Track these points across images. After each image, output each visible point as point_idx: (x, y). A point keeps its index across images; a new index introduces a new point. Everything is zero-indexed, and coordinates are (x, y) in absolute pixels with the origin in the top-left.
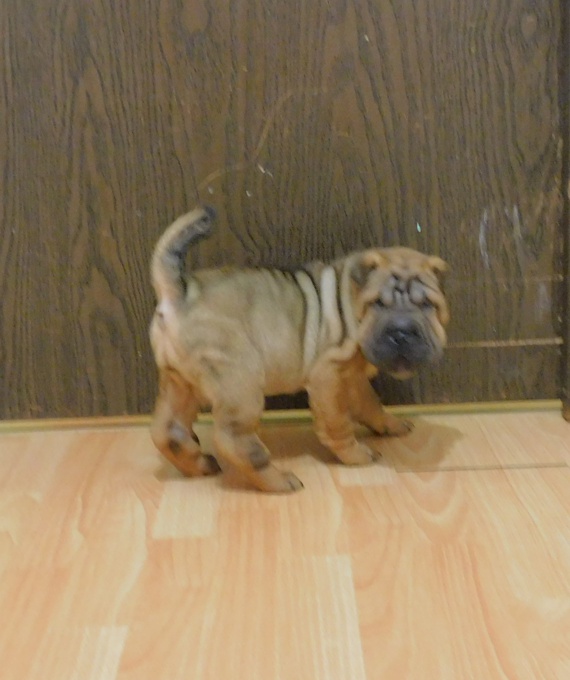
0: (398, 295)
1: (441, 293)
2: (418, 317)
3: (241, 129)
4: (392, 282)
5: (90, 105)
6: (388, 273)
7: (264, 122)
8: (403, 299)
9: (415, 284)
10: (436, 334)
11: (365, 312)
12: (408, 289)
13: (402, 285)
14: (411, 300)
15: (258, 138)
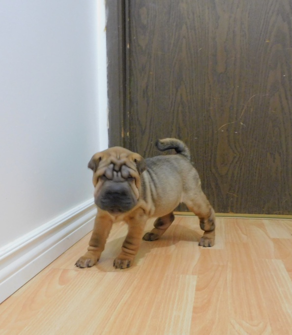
0: (115, 173)
1: (137, 171)
2: (125, 185)
3: (235, 108)
4: (112, 166)
5: (181, 98)
6: (109, 161)
7: (243, 106)
8: (117, 176)
9: (124, 167)
10: (134, 193)
11: (98, 181)
12: (120, 170)
13: (117, 168)
14: (122, 176)
15: (241, 112)
